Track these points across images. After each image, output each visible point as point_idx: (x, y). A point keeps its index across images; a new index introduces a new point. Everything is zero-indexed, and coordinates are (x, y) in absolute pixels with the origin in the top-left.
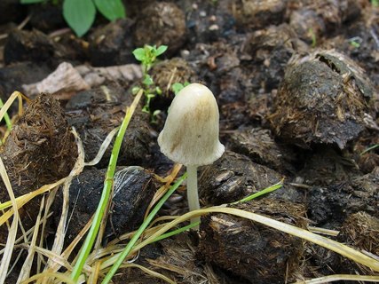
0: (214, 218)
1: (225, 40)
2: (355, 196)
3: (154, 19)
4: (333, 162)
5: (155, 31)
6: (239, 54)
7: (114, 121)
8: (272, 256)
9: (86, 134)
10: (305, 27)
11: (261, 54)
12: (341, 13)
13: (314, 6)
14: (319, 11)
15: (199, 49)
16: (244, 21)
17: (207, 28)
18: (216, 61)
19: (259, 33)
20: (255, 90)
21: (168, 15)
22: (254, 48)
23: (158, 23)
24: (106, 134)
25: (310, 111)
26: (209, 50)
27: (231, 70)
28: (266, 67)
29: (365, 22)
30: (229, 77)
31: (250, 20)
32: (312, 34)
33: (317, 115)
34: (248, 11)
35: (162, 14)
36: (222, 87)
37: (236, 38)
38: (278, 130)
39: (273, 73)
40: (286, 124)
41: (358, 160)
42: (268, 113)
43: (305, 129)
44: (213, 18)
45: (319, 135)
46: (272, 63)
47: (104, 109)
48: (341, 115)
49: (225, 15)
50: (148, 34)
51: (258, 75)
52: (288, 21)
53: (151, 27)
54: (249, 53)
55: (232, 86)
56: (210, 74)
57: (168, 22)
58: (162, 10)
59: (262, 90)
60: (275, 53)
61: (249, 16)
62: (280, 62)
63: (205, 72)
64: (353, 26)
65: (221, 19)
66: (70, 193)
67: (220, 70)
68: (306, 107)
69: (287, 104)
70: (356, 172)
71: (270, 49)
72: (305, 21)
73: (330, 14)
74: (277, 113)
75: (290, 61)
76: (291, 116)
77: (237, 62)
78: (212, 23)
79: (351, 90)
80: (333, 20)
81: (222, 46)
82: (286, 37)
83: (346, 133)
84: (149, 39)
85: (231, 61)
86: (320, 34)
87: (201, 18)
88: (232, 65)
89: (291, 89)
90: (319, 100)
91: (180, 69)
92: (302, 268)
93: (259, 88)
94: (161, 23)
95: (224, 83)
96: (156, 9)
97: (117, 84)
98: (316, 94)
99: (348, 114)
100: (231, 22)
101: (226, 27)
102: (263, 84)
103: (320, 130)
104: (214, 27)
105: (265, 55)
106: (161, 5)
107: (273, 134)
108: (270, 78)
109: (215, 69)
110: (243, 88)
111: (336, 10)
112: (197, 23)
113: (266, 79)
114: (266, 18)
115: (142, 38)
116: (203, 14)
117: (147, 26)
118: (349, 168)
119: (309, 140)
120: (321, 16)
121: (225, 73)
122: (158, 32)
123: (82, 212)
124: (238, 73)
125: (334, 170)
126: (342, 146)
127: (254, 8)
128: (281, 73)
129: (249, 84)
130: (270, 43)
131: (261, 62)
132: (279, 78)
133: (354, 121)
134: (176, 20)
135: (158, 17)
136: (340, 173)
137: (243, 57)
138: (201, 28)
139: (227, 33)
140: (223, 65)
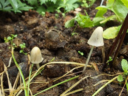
0: (47, 66)
1: (26, 32)
2: (69, 56)
3: (5, 30)
4: (62, 51)
5: (6, 33)
6: (31, 34)
7: (10, 55)
8: (61, 69)
9: (4, 60)
10: (44, 26)
11: (37, 33)
12: (51, 21)
13: (45, 20)
14: (46, 22)
15: (20, 35)
16: (29, 27)
17: (20, 30)
18: (26, 37)
19: (34, 29)
20: (38, 42)
21: (9, 28)
22: (34, 32)
23: (7, 31)
24: (9, 59)
25: (55, 41)
26: (23, 35)
27: (30, 38)
28: (39, 36)
29: (56, 22)
30: (31, 40)
31: (30, 26)
32: (46, 27)
33: (57, 42)
34: (29, 24)
35: (7, 28)
36: (30, 43)
37: (28, 31)
38: (49, 48)
39: (42, 37)
40: (51, 46)
41: (67, 50)
42: (45, 45)
43: (55, 46)
44: (21, 27)
45: (58, 46)
46: (41, 35)
47: (5, 53)
48: (61, 41)
49: (24, 26)
50: (4, 34)
51: (37, 38)
52: (40, 25)
53: (5, 32)
54: (34, 34)
55: (32, 42)
56: (25, 41)
57: (10, 30)
58: (7, 27)
59: (40, 42)
60: (41, 32)
61: (30, 25)
62: (42, 34)
63: (24, 41)
64: (54, 24)
65: (23, 27)
66: (8, 73)
67: (28, 39)
68: (54, 41)
69: (49, 42)
70: (67, 52)
71: (39, 32)
72: (44, 24)
73: (49, 22)
74: (47, 45)
75: (45, 33)
76: (51, 44)
77: (31, 36)
78: (21, 28)
79: (61, 36)
80: (50, 23)
81: (26, 33)
82: (41, 28)
83: (63, 44)
84: (5, 35)
85: (30, 36)
86: (48, 27)
87: (18, 28)
88: (30, 37)
89: (49, 38)
90: (56, 39)
91: (18, 40)
92: (67, 70)
93: (39, 41)
94: (8, 31)
95: (30, 42)
96: (5, 27)
97: (2, 48)
98: (55, 38)
99: (62, 41)
100: (26, 27)
101: (25, 29)
102: (39, 40)
103: (58, 45)
104: (22, 29)
105: (38, 33)
106: (6, 26)
107: (48, 49)
108: (41, 38)
109: (26, 39)
110: (35, 42)
111: (50, 21)
112: (17, 29)
113: (40, 39)
114: (34, 25)
115: (3, 36)
116: (18, 27)
117: (3, 32)
118: (65, 52)
119: (56, 48)
120: (47, 22)
121: (29, 40)
122: (7, 33)
123: (13, 77)
124: (33, 39)
125: (63, 53)
126: (63, 47)
127: (31, 23)
128: (44, 36)
129: (36, 41)
130: (38, 30)
131: (37, 35)
132: (43, 38)
133: (64, 42)
134: (12, 29)
135: (6, 29)
136: (64, 53)
137: (32, 35)
138: (18, 30)
139: (26, 30)
140: (28, 38)
